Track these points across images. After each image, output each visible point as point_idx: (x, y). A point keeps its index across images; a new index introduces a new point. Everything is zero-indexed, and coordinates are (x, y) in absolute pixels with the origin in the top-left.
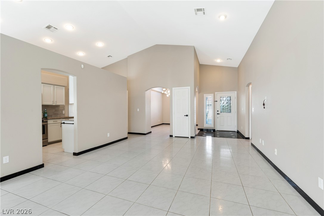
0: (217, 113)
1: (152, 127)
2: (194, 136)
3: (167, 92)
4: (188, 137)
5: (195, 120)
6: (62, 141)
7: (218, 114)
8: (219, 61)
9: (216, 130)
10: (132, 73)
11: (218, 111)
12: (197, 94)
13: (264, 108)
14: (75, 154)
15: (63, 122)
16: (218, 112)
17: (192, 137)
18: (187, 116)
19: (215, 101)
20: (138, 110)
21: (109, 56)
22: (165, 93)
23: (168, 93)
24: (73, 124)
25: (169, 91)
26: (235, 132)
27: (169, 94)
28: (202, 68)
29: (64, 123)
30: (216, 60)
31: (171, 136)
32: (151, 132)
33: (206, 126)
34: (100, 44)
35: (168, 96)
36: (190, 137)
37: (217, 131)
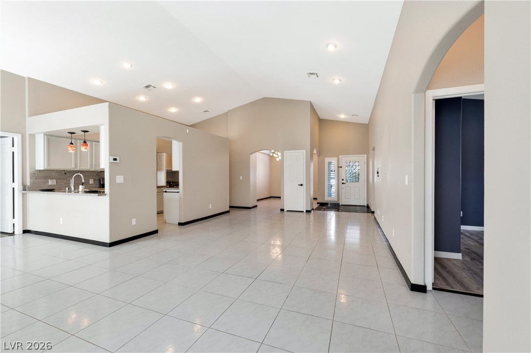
0: (341, 183)
1: (258, 200)
2: (309, 209)
3: (277, 154)
4: (303, 212)
5: (312, 191)
6: (163, 213)
7: (343, 183)
8: (342, 117)
9: (340, 204)
10: (233, 131)
11: (343, 180)
12: (315, 157)
13: (378, 176)
14: (180, 224)
15: (164, 190)
16: (343, 182)
17: (307, 211)
18: (302, 185)
19: (339, 167)
20: (241, 178)
21: (205, 111)
22: (275, 155)
23: (278, 156)
24: (178, 192)
25: (279, 154)
26: (364, 206)
27: (280, 158)
28: (322, 123)
29: (166, 192)
30: (339, 116)
31: (282, 210)
32: (256, 206)
33: (327, 199)
34: (198, 100)
35: (278, 160)
36: (305, 211)
37: (342, 205)
